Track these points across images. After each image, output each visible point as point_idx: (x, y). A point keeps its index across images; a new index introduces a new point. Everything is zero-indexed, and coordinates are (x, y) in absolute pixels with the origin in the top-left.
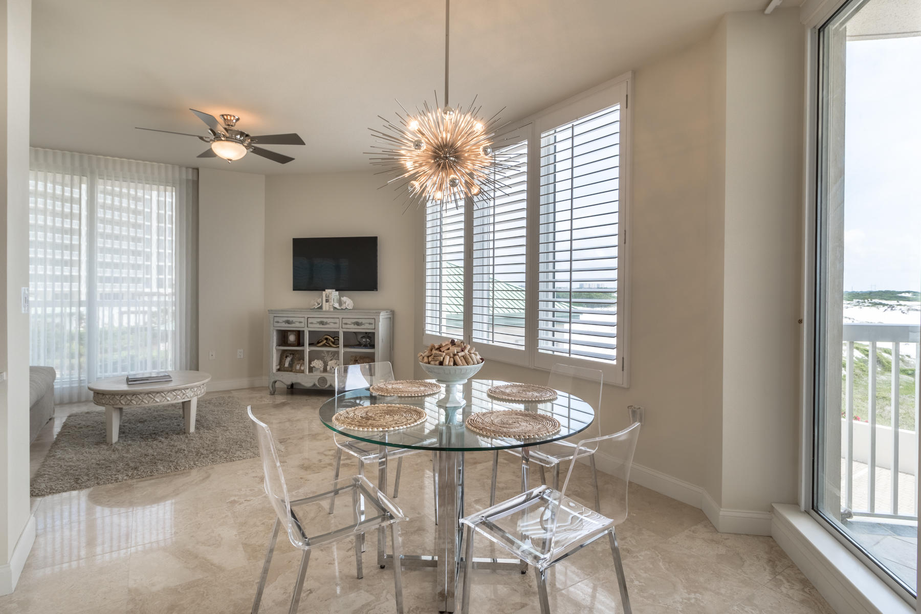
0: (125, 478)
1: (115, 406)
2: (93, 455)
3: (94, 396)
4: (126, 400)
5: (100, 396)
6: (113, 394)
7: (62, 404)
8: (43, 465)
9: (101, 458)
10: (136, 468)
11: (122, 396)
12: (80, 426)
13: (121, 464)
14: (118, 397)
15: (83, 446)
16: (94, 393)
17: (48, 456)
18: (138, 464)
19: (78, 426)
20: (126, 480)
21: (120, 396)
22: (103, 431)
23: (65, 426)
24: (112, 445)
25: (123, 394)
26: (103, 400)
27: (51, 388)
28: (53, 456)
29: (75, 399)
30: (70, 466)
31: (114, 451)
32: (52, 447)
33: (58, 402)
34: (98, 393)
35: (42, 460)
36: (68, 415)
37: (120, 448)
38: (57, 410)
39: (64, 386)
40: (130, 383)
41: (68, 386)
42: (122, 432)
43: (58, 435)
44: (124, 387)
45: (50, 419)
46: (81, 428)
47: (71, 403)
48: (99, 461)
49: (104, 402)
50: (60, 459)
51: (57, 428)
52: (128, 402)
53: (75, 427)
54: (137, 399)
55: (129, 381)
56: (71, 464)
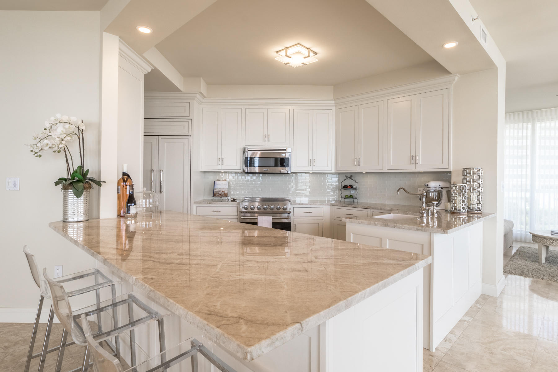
0: (547, 279)
1: (543, 244)
2: (531, 265)
3: (532, 237)
4: (549, 242)
5: (536, 238)
6: (543, 238)
7: (516, 241)
8: (508, 263)
9: (535, 267)
10: (553, 277)
11: (547, 239)
12: (525, 252)
13: (546, 273)
14: (545, 240)
15: (527, 261)
16: (533, 235)
17: (510, 260)
18: (555, 276)
19: (524, 252)
20: (547, 280)
21: (546, 239)
22: (537, 257)
23: (517, 251)
24: (541, 264)
25: (548, 239)
26: (537, 240)
27: (511, 231)
28: (512, 260)
29: (523, 240)
30: (520, 266)
31: (542, 266)
32: (512, 257)
33: (514, 240)
34: (534, 236)
35: (507, 261)
36: (520, 246)
37: (546, 266)
38: (514, 243)
39: (518, 232)
40: (552, 234)
41: (520, 233)
42: (547, 259)
43: (514, 254)
44: (549, 235)
45: (511, 246)
46: (526, 253)
47: (521, 241)
48: (534, 268)
49: (537, 241)
50: (515, 262)
51: (514, 251)
52: (551, 243)
53: (523, 252)
54: (556, 243)
55: (553, 233)
56: (520, 265)
